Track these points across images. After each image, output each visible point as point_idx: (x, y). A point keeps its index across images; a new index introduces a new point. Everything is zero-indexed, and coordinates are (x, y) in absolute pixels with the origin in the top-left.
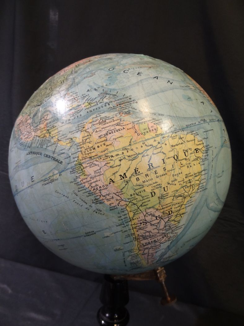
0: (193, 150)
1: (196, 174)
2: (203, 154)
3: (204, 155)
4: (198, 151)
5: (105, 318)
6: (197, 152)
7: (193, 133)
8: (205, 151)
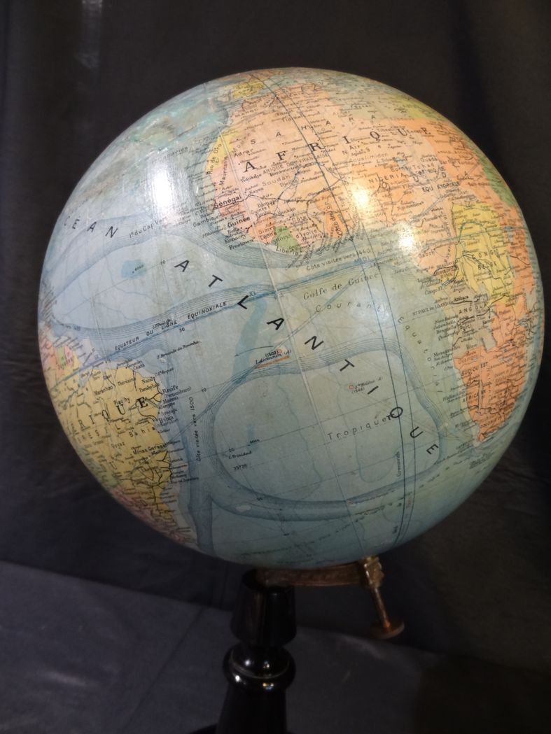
0: (133, 402)
1: (152, 448)
2: (160, 408)
3: (163, 410)
4: (146, 402)
5: (242, 669)
6: (144, 405)
7: (130, 363)
8: (165, 401)
